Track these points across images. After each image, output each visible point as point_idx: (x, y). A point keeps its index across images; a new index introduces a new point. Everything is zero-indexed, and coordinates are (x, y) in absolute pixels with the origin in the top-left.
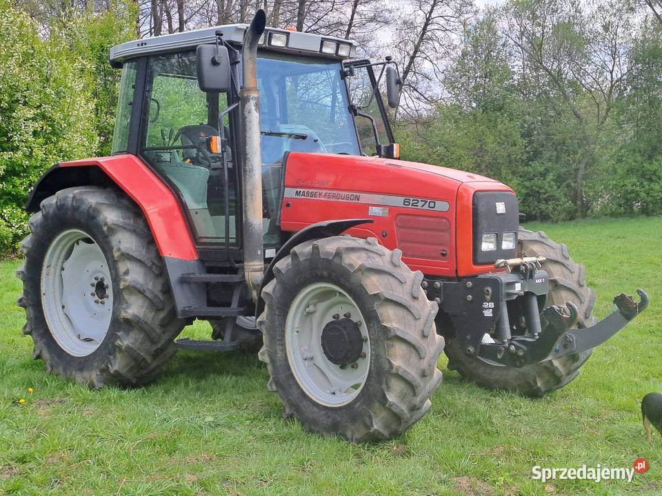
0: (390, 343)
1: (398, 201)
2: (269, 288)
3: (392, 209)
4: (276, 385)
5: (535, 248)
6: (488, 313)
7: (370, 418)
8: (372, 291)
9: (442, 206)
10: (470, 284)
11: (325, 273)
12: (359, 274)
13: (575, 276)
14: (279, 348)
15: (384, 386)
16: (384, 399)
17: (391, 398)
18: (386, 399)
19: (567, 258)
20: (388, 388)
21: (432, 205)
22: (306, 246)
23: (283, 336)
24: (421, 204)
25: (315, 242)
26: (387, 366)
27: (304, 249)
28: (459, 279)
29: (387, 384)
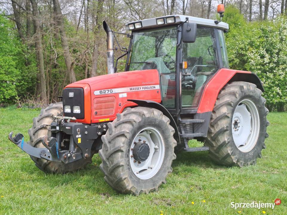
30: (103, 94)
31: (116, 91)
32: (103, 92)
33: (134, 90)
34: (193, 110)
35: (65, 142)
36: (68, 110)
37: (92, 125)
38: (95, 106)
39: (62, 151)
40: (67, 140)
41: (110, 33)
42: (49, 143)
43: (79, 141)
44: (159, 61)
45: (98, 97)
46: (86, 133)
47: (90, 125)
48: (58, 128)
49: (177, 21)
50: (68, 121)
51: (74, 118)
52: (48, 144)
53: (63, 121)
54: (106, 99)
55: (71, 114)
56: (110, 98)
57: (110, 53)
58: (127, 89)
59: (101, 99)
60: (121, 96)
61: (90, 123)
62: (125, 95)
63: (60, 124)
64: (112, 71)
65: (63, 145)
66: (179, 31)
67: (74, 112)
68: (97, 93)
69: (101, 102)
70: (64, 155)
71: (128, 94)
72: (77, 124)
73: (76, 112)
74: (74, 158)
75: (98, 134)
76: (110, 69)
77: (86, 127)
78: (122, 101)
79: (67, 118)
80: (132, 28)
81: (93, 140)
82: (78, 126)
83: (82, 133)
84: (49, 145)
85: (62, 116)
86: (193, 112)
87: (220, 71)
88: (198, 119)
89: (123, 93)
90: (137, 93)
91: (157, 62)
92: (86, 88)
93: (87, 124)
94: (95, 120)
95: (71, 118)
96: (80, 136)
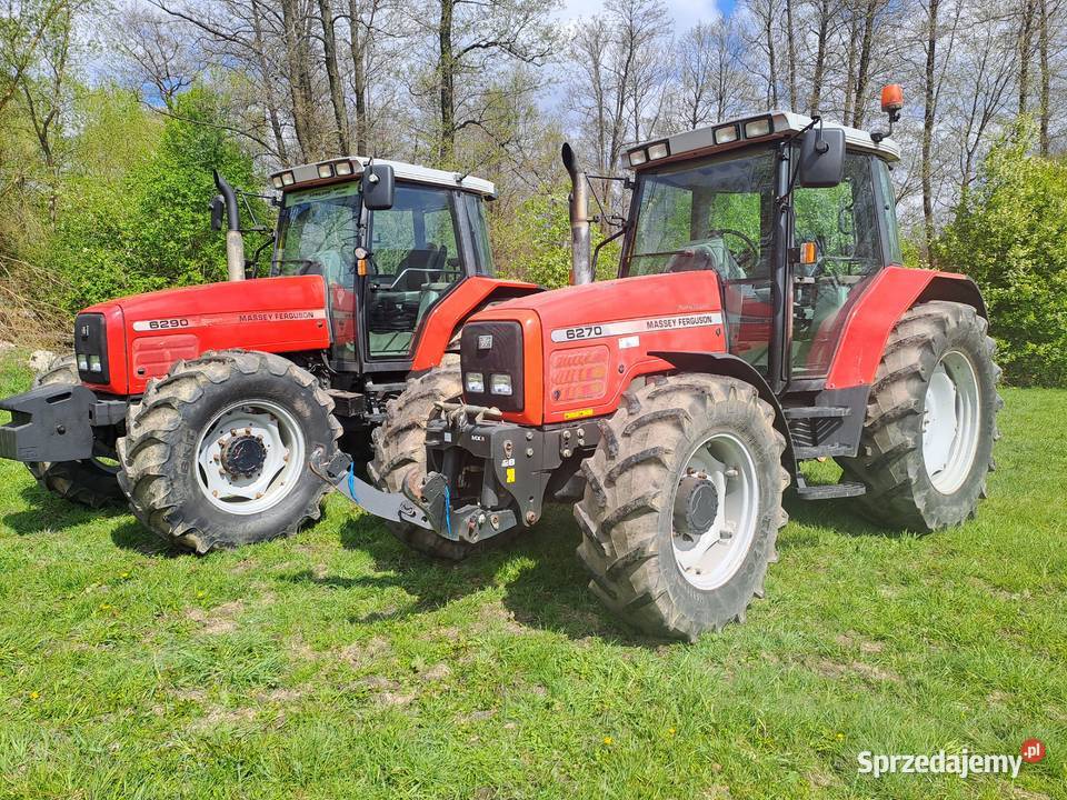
30: (576, 338)
31: (611, 329)
32: (576, 333)
33: (657, 328)
34: (814, 382)
35: (468, 476)
36: (476, 385)
37: (547, 428)
38: (553, 372)
39: (463, 510)
40: (473, 469)
41: (581, 176)
42: (423, 491)
43: (511, 476)
44: (717, 248)
45: (561, 348)
46: (530, 451)
47: (540, 428)
48: (448, 437)
49: (779, 128)
50: (479, 419)
51: (495, 411)
52: (419, 495)
53: (462, 417)
54: (584, 353)
55: (486, 398)
56: (595, 351)
57: (579, 229)
58: (640, 325)
59: (571, 354)
60: (623, 344)
61: (540, 423)
62: (634, 342)
63: (453, 427)
64: (585, 277)
65: (462, 484)
66: (781, 159)
67: (493, 392)
68: (559, 336)
69: (570, 363)
70: (467, 520)
71: (643, 337)
72: (503, 426)
73: (500, 390)
74: (496, 526)
75: (561, 455)
76: (579, 274)
77: (529, 434)
78: (627, 358)
79: (475, 408)
80: (638, 160)
81: (549, 471)
82: (506, 434)
83: (519, 454)
84: (422, 498)
85: (459, 403)
86: (814, 385)
87: (882, 273)
88: (830, 406)
89: (628, 334)
90: (666, 336)
91: (710, 250)
92: (529, 322)
93: (532, 427)
94: (555, 416)
95: (485, 409)
96: (512, 462)
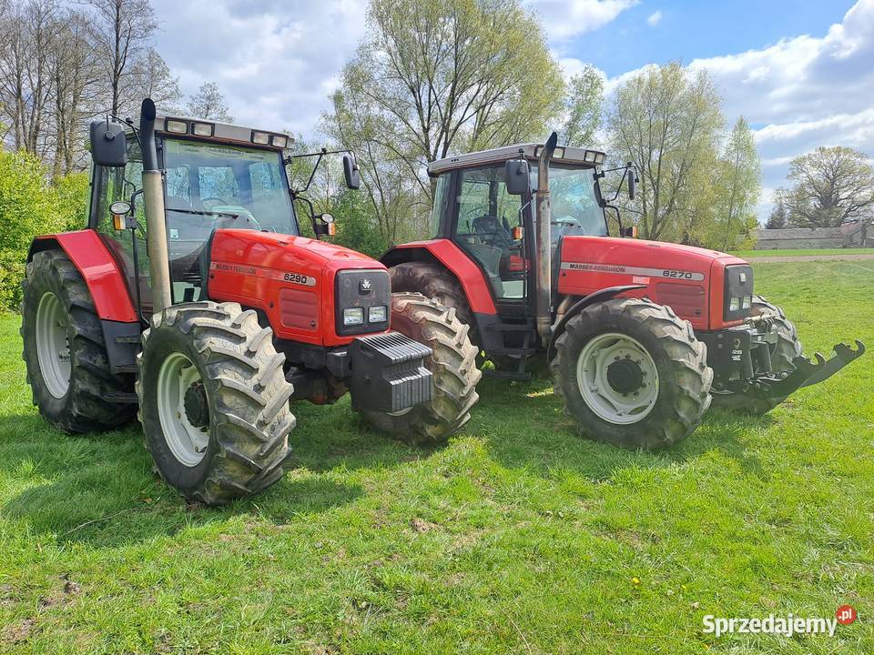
0: (680, 373)
1: (659, 273)
2: (561, 340)
3: (652, 278)
4: (571, 411)
5: (762, 310)
6: (736, 358)
7: (663, 431)
8: (660, 335)
9: (697, 277)
10: (720, 336)
11: (614, 326)
12: (648, 323)
13: (791, 332)
14: (572, 384)
15: (675, 406)
16: (676, 417)
17: (682, 415)
18: (679, 416)
19: (784, 318)
20: (679, 407)
21: (689, 276)
22: (595, 306)
23: (575, 375)
24: (678, 275)
25: (605, 303)
26: (677, 391)
27: (594, 309)
28: (711, 332)
29: (678, 404)
